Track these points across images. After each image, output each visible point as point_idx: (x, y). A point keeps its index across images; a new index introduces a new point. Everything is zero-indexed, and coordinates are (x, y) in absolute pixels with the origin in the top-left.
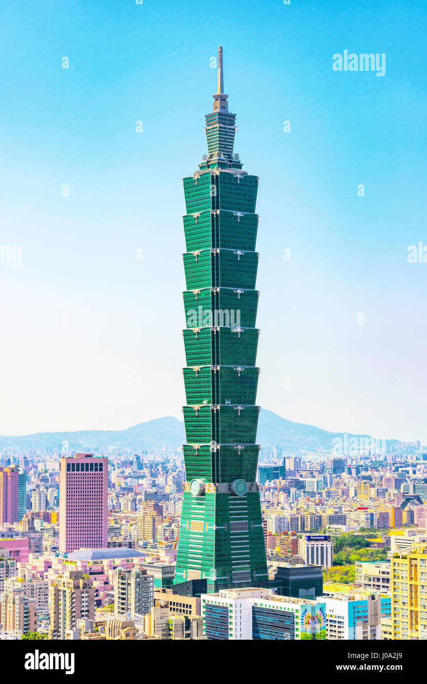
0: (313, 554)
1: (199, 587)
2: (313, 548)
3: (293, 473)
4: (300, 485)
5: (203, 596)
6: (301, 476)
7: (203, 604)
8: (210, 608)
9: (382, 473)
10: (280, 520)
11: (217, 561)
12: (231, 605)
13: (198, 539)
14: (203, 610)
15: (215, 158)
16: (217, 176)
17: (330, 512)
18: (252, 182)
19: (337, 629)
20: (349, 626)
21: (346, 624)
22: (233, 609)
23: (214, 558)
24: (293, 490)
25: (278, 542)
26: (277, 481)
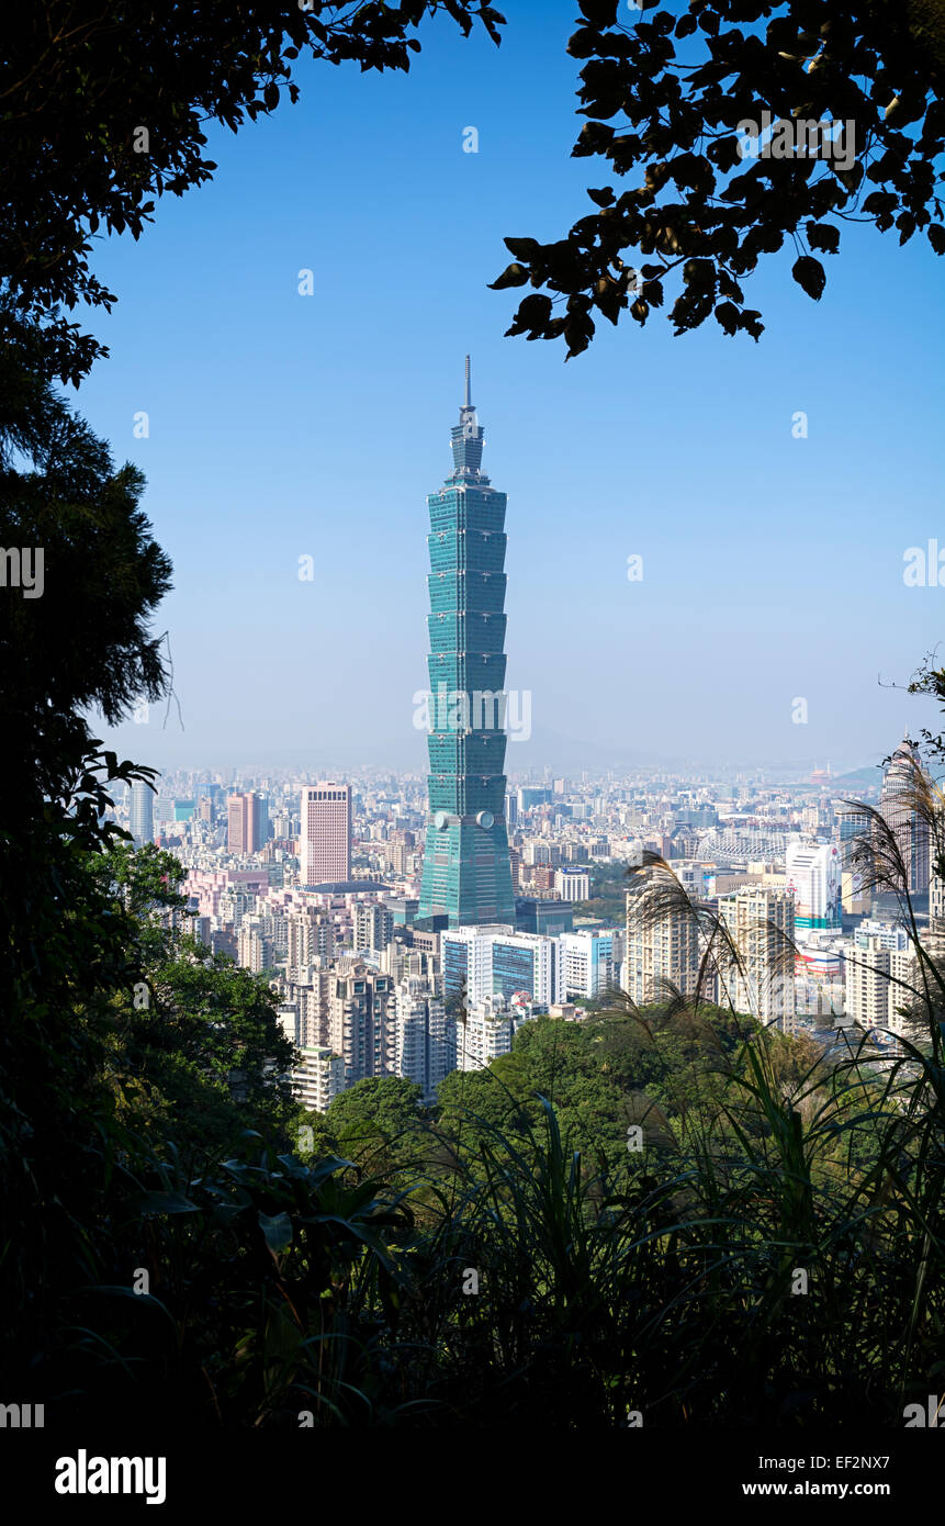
0: (579, 888)
1: (440, 923)
2: (569, 881)
3: (560, 797)
4: (567, 811)
5: (443, 933)
6: (570, 800)
7: (442, 941)
8: (450, 945)
9: (657, 798)
10: (538, 851)
11: (461, 901)
12: (471, 942)
13: (441, 873)
14: (443, 947)
15: (462, 473)
16: (463, 494)
17: (593, 841)
18: (500, 499)
19: (580, 966)
20: (593, 963)
21: (589, 962)
22: (473, 946)
23: (458, 893)
24: (559, 816)
25: (534, 874)
26: (542, 806)
